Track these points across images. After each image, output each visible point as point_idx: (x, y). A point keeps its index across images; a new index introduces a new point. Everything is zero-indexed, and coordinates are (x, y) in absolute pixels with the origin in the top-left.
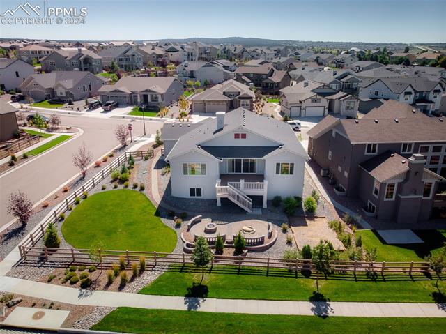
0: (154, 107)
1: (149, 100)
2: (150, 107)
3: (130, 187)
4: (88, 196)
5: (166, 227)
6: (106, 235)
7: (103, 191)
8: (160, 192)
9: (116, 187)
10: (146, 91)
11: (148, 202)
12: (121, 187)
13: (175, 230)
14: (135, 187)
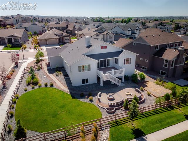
0: (16, 45)
1: (13, 41)
2: (14, 45)
3: (43, 86)
4: (19, 97)
5: (85, 103)
6: (53, 117)
7: (26, 92)
8: (64, 86)
9: (33, 88)
10: (11, 36)
11: (62, 92)
12: (36, 87)
13: (92, 103)
14: (46, 85)
